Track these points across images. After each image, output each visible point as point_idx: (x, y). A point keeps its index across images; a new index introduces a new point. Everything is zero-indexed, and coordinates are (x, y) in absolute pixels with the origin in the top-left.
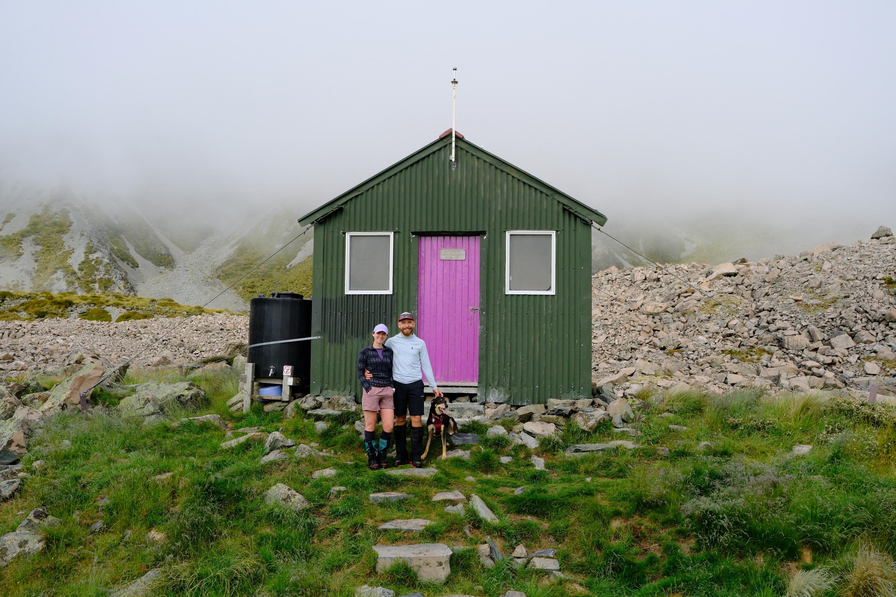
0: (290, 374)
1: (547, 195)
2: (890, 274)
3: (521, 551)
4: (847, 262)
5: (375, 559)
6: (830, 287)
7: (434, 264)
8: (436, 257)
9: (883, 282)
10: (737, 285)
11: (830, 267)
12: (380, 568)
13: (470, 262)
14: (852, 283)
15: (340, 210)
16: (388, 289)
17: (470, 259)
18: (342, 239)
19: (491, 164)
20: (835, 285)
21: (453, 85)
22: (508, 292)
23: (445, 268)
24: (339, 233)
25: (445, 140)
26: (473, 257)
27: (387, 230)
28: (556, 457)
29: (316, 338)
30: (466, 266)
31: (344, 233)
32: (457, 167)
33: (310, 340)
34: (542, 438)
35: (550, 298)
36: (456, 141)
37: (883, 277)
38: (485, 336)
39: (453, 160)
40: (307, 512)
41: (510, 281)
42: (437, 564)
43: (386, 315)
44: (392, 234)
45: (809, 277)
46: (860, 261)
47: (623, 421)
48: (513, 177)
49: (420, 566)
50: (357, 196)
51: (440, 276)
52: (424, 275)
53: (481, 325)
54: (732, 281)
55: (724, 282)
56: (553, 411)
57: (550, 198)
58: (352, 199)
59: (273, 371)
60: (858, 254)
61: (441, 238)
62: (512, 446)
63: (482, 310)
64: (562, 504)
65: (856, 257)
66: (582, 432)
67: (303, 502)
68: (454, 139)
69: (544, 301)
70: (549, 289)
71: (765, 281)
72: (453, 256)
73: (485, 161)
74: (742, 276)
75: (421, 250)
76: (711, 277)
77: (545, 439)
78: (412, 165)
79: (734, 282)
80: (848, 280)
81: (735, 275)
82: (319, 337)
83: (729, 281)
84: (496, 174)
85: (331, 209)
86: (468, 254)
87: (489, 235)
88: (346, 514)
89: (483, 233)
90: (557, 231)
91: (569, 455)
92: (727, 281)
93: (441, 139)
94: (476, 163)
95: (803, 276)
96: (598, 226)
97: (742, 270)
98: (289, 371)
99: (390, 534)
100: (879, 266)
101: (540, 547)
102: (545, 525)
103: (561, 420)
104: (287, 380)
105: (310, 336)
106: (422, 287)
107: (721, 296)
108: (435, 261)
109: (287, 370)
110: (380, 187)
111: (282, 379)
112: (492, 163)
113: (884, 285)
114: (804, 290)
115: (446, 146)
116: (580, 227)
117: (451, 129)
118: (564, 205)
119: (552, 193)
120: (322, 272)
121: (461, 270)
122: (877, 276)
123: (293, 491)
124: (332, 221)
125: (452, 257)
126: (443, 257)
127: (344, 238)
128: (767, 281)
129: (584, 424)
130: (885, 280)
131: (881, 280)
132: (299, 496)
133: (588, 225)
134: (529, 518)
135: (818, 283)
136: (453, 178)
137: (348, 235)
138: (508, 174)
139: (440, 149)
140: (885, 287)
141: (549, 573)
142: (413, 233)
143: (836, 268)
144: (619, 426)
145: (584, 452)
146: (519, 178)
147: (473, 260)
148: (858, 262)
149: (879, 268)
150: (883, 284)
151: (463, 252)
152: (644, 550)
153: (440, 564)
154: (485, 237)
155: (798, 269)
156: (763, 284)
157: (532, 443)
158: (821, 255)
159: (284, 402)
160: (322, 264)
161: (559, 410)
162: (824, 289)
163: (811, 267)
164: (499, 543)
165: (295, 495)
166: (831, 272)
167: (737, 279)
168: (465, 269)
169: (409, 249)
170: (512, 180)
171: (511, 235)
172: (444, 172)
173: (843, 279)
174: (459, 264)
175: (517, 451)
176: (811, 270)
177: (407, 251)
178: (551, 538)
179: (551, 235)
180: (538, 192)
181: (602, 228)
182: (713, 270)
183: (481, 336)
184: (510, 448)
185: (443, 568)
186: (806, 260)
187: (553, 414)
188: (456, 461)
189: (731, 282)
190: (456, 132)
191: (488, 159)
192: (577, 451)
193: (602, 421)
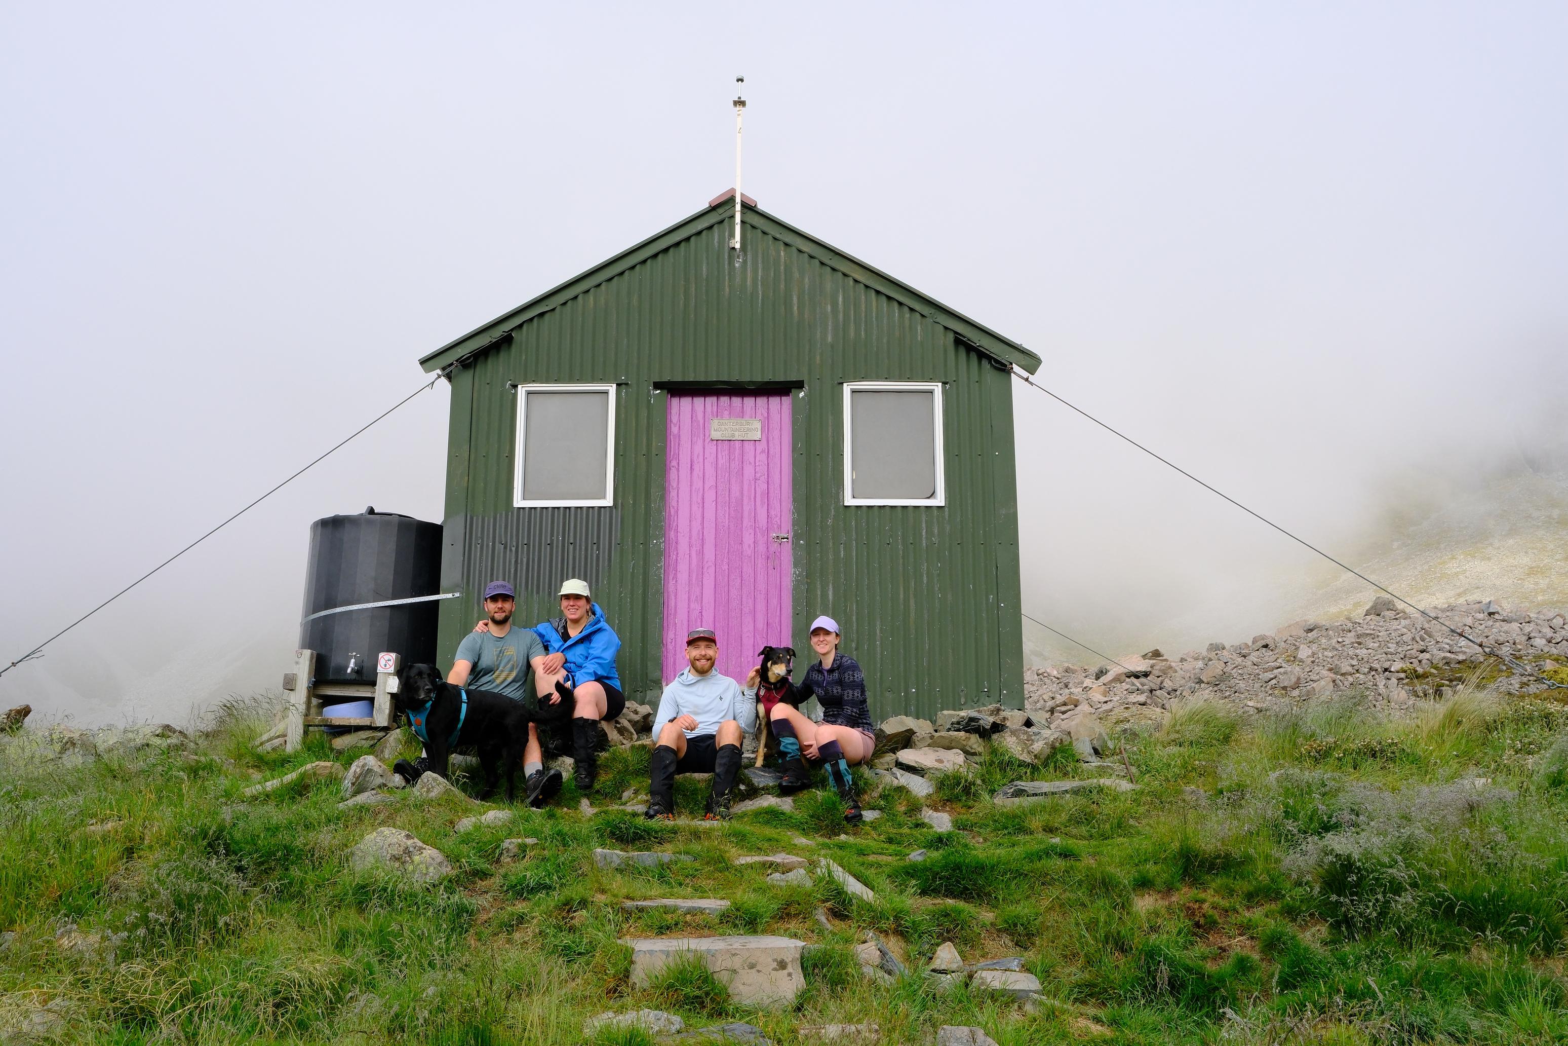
0: (392, 670)
1: (923, 316)
2: (1411, 663)
3: (949, 956)
4: (1337, 646)
5: (628, 956)
6: (1314, 685)
7: (698, 449)
8: (702, 436)
9: (1403, 675)
10: (1151, 691)
11: (1310, 654)
12: (638, 976)
13: (771, 445)
14: (1351, 679)
15: (507, 341)
16: (604, 497)
17: (771, 438)
18: (511, 397)
19: (811, 257)
20: (1323, 683)
21: (738, 108)
22: (849, 501)
23: (720, 456)
24: (503, 385)
25: (720, 211)
26: (776, 433)
27: (602, 380)
28: (973, 811)
29: (450, 596)
30: (763, 451)
31: (515, 386)
32: (745, 262)
33: (437, 601)
34: (940, 775)
35: (935, 512)
36: (742, 213)
37: (1402, 668)
38: (804, 588)
39: (738, 246)
40: (452, 884)
41: (853, 481)
42: (775, 965)
43: (598, 549)
44: (612, 389)
45: (1276, 671)
46: (1360, 643)
47: (1096, 751)
48: (856, 281)
49: (735, 971)
50: (542, 315)
51: (710, 471)
52: (678, 470)
53: (795, 566)
54: (1143, 685)
55: (1128, 686)
56: (958, 723)
57: (929, 321)
58: (531, 320)
59: (356, 664)
60: (1353, 634)
61: (711, 401)
62: (880, 789)
63: (797, 537)
64: (1019, 874)
65: (1350, 638)
66: (1019, 766)
67: (440, 864)
68: (738, 207)
69: (924, 518)
70: (932, 495)
71: (1200, 682)
72: (737, 433)
73: (800, 251)
74: (1158, 677)
75: (671, 421)
76: (1104, 679)
77: (947, 777)
78: (655, 256)
79: (1145, 687)
80: (1342, 675)
81: (1146, 675)
82: (457, 595)
83: (1138, 685)
84: (821, 275)
85: (490, 339)
86: (766, 428)
87: (810, 389)
88: (542, 887)
89: (799, 385)
90: (944, 383)
91: (1004, 802)
92: (1133, 684)
93: (713, 209)
94: (782, 254)
95: (1266, 670)
96: (1025, 374)
97: (1157, 667)
98: (391, 663)
99: (651, 917)
100: (1392, 650)
101: (982, 956)
102: (987, 916)
103: (974, 742)
104: (385, 683)
105: (437, 592)
106: (673, 493)
107: (1127, 708)
108: (700, 442)
109: (387, 662)
110: (591, 297)
111: (373, 683)
112: (813, 254)
113: (1404, 682)
114: (1270, 692)
115: (722, 222)
116: (989, 373)
117: (733, 190)
118: (956, 333)
119: (933, 311)
120: (467, 463)
121: (752, 460)
122: (1391, 666)
123: (416, 840)
124: (490, 361)
125: (733, 435)
126: (715, 435)
127: (515, 396)
128: (1205, 680)
129: (1023, 751)
130: (1405, 672)
131: (1398, 672)
132: (430, 852)
133: (1004, 369)
134: (950, 902)
135: (1294, 680)
136: (738, 280)
137: (522, 391)
138: (845, 275)
139: (710, 228)
140: (1407, 684)
141: (1021, 998)
142: (657, 386)
143: (1320, 656)
144: (1090, 759)
145: (1034, 795)
146: (868, 283)
147: (777, 441)
148: (1356, 645)
149: (1392, 654)
150: (1402, 679)
151: (757, 425)
152: (1220, 948)
153: (782, 965)
154: (802, 394)
155: (1255, 660)
156: (1197, 686)
157: (920, 787)
158: (1290, 638)
159: (376, 729)
160: (466, 447)
161: (972, 719)
162: (1305, 689)
163: (1277, 656)
164: (894, 946)
165: (421, 848)
166: (1313, 662)
167: (1150, 682)
168: (762, 458)
169: (648, 418)
170: (854, 287)
171: (853, 392)
172: (718, 272)
173: (1335, 673)
174: (749, 447)
175: (890, 798)
176: (1279, 661)
177: (644, 422)
178: (1006, 939)
179: (931, 392)
180: (906, 309)
181: (1031, 378)
182: (1108, 668)
183: (795, 588)
184: (875, 794)
185: (790, 975)
186: (1266, 646)
187: (959, 730)
188: (766, 813)
189: (1140, 687)
190: (742, 195)
191: (807, 247)
192: (1019, 793)
193: (1057, 744)
